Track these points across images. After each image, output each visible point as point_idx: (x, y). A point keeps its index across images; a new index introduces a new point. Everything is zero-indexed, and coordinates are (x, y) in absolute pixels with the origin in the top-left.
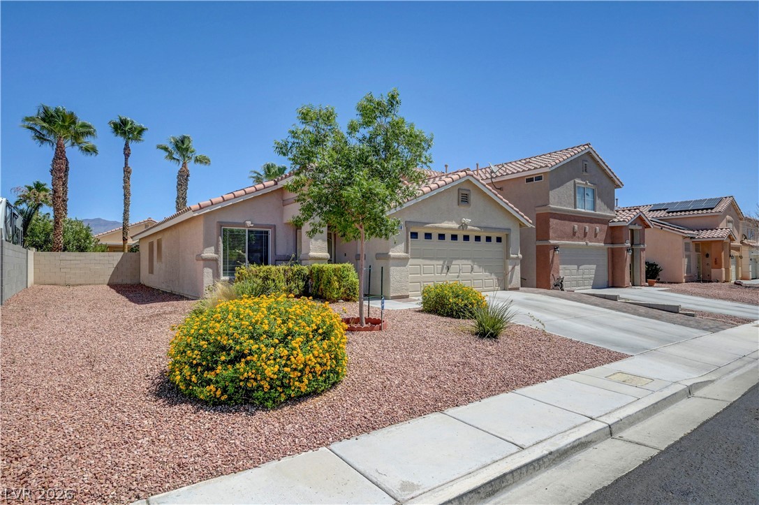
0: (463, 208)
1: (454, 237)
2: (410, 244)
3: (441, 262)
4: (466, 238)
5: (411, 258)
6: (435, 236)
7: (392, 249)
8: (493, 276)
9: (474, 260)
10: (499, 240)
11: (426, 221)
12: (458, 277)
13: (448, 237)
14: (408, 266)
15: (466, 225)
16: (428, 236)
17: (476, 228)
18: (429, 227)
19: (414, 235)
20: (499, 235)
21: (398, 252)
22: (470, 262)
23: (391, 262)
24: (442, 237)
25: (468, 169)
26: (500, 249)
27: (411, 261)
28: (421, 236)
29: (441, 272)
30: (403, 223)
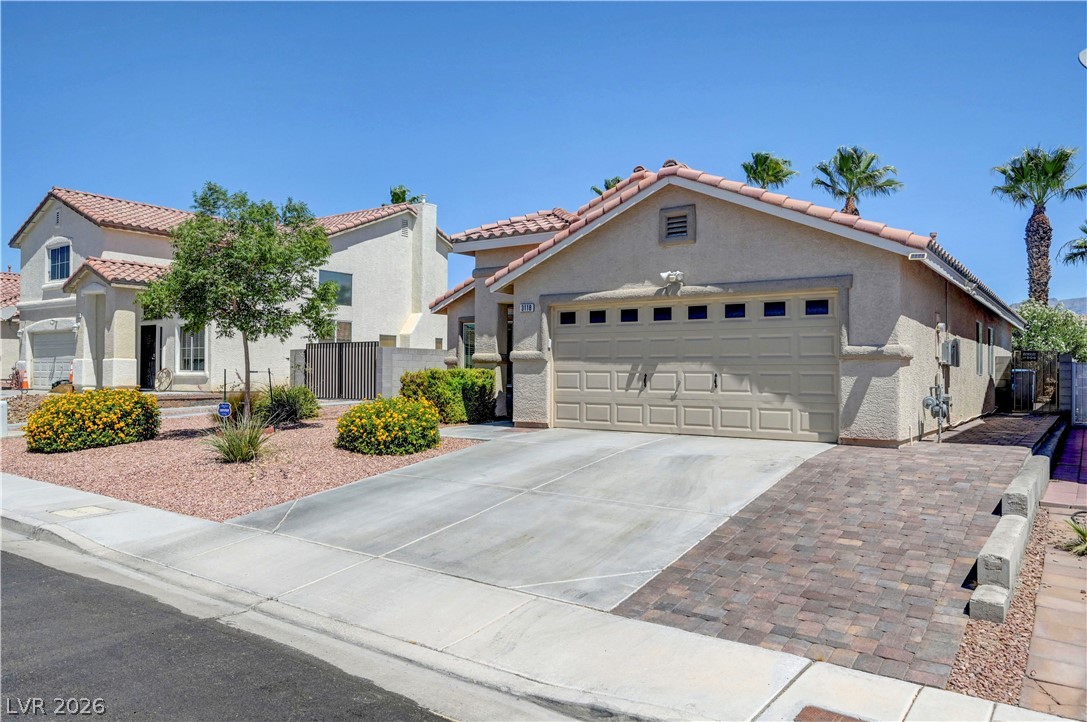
0: (676, 247)
1: (663, 314)
3: (628, 367)
4: (698, 312)
5: (558, 359)
6: (614, 316)
7: (516, 345)
8: (788, 403)
9: (721, 362)
10: (817, 307)
11: (581, 290)
12: (673, 398)
13: (646, 315)
14: (547, 373)
15: (676, 284)
16: (598, 317)
17: (709, 288)
19: (568, 318)
20: (816, 295)
21: (527, 349)
22: (705, 367)
23: (514, 365)
24: (629, 315)
25: (671, 163)
26: (824, 333)
27: (558, 365)
28: (583, 318)
29: (628, 387)
30: (535, 299)
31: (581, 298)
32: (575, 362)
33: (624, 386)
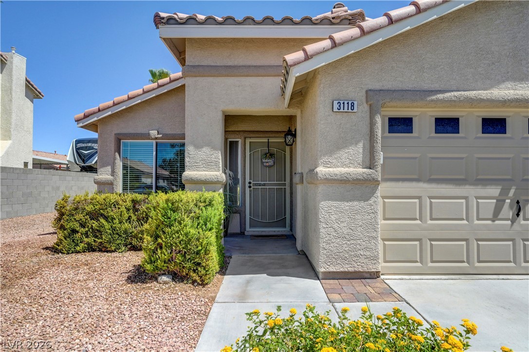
2: (379, 146)
5: (385, 180)
6: (471, 126)
7: (325, 159)
11: (436, 86)
13: (518, 126)
14: (378, 201)
16: (447, 125)
18: (438, 100)
19: (401, 125)
21: (344, 165)
23: (321, 189)
27: (384, 188)
28: (424, 125)
29: (496, 216)
30: (359, 96)
31: (440, 96)
32: (414, 184)
33: (491, 216)
